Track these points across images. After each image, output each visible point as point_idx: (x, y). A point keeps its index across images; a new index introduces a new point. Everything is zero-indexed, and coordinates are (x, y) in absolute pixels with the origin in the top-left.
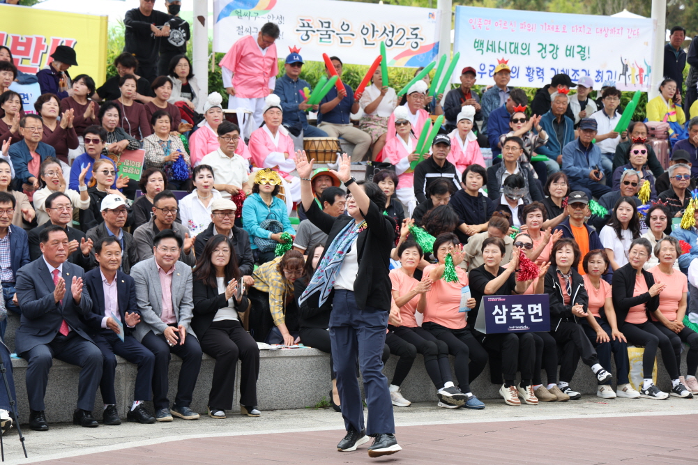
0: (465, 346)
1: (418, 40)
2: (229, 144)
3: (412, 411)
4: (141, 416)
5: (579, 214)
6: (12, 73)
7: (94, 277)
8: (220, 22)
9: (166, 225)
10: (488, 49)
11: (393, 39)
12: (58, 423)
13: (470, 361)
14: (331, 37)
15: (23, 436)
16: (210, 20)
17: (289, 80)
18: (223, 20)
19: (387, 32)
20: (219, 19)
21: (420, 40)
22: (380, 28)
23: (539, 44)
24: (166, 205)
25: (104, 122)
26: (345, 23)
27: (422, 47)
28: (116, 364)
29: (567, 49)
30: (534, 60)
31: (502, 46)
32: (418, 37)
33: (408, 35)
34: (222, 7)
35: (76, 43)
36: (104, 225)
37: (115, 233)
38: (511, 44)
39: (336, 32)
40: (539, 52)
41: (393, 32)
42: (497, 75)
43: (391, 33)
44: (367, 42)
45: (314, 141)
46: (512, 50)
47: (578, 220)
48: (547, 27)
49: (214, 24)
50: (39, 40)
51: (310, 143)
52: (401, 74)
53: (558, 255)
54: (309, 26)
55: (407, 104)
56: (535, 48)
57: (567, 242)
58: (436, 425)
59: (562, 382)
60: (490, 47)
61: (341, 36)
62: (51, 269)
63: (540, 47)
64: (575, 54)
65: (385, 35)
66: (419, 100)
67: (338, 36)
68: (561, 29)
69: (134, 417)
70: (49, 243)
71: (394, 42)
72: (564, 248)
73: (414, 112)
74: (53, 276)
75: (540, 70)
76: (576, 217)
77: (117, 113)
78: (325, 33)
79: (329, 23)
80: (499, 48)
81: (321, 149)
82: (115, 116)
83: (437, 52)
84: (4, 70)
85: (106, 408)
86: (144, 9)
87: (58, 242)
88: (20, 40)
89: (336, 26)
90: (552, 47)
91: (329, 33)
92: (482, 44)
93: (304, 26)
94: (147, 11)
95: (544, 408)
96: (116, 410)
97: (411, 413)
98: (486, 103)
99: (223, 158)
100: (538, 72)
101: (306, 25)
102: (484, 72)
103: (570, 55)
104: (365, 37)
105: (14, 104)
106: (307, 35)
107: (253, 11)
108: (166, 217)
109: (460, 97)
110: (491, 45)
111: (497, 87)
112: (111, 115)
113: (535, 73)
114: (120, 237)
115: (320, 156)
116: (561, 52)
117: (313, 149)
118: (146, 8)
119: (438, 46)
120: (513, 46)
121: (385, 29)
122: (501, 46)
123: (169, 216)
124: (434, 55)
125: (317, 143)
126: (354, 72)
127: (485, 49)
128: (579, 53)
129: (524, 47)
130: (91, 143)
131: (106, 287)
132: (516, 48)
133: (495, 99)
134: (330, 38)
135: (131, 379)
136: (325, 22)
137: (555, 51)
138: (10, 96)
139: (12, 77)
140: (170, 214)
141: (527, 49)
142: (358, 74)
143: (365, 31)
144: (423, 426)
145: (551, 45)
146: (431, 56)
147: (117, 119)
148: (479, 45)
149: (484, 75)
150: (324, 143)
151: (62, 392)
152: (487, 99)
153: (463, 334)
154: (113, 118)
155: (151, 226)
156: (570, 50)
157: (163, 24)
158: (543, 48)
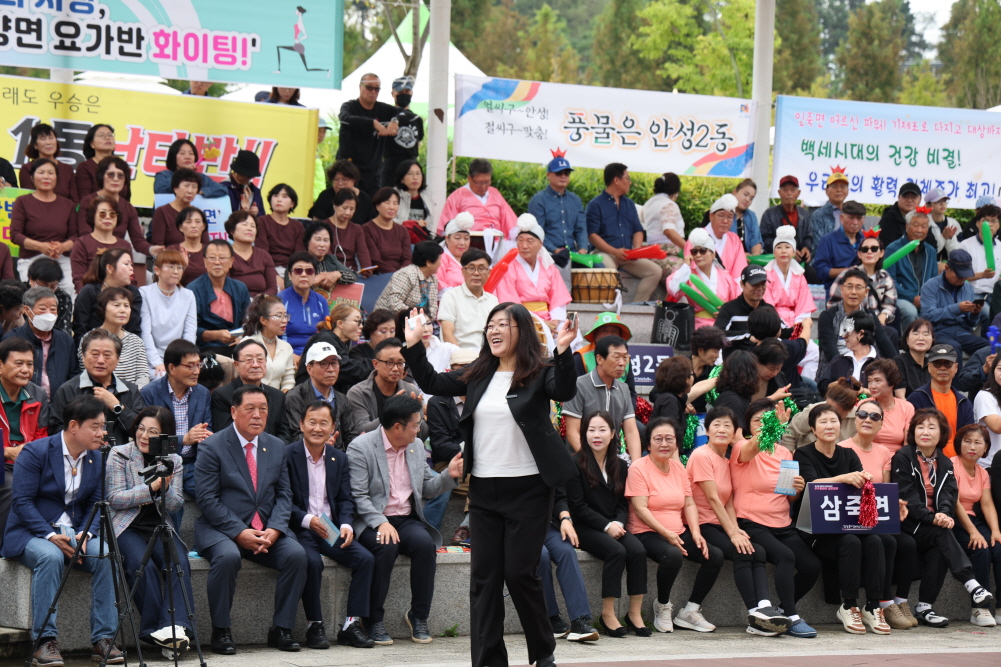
0: (790, 551)
1: (726, 141)
2: (473, 277)
3: (717, 639)
4: (356, 638)
5: (944, 375)
6: (196, 185)
7: (295, 453)
8: (464, 116)
9: (391, 383)
10: (820, 153)
11: (692, 139)
12: (248, 645)
13: (796, 572)
14: (610, 136)
15: (205, 661)
16: (450, 114)
17: (554, 193)
18: (468, 115)
19: (684, 130)
20: (462, 114)
21: (729, 141)
22: (675, 125)
23: (891, 146)
24: (392, 356)
25: (310, 248)
26: (629, 118)
27: (731, 150)
28: (322, 567)
29: (929, 154)
30: (885, 168)
31: (842, 149)
32: (727, 136)
33: (713, 133)
34: (466, 97)
35: (277, 145)
36: (310, 383)
37: (324, 393)
38: (853, 146)
39: (617, 130)
40: (891, 156)
41: (692, 130)
42: (830, 188)
43: (690, 132)
44: (658, 143)
45: (585, 274)
46: (855, 154)
47: (942, 383)
48: (901, 125)
49: (456, 119)
50: (230, 141)
51: (580, 276)
52: (702, 185)
53: (918, 431)
54: (580, 122)
55: (709, 225)
56: (885, 152)
57: (930, 414)
58: (751, 658)
59: (923, 604)
60: (823, 151)
61: (624, 135)
62: (244, 442)
63: (893, 151)
64: (941, 160)
65: (681, 133)
66: (726, 221)
67: (619, 135)
68: (919, 127)
69: (347, 639)
70: (242, 407)
71: (694, 144)
72: (926, 422)
73: (720, 237)
74: (245, 451)
75: (893, 180)
76: (939, 379)
77: (328, 236)
78: (602, 130)
79: (607, 118)
80: (837, 151)
81: (594, 284)
82: (325, 240)
83: (752, 157)
84: (187, 180)
85: (310, 625)
86: (365, 100)
87: (253, 407)
88: (206, 142)
89: (616, 122)
90: (909, 151)
91: (607, 131)
92: (812, 146)
93: (574, 122)
94: (369, 103)
95: (898, 638)
96: (323, 628)
97: (716, 642)
98: (817, 227)
99: (467, 296)
100: (888, 184)
101: (577, 120)
102: (815, 183)
103: (933, 161)
104: (655, 136)
105: (194, 224)
106: (578, 133)
107: (507, 102)
108: (391, 373)
109: (782, 216)
110: (826, 148)
111: (830, 204)
112: (319, 239)
113: (884, 185)
114: (330, 399)
115: (594, 293)
116: (922, 157)
117: (584, 284)
118: (369, 100)
119: (752, 149)
120: (855, 150)
121: (682, 126)
122: (839, 149)
123: (395, 371)
124: (746, 161)
125: (589, 277)
126: (639, 183)
127: (816, 153)
128: (945, 158)
129: (871, 150)
130: (304, 274)
131: (311, 466)
132: (860, 151)
133: (828, 221)
134: (608, 137)
135: (343, 588)
136: (603, 117)
137: (912, 156)
138: (188, 215)
139: (196, 190)
140: (396, 368)
141: (874, 154)
142: (643, 185)
143: (655, 129)
144: (734, 659)
145: (907, 148)
146: (743, 161)
147: (328, 244)
148: (807, 147)
149: (814, 188)
150: (599, 277)
151: (253, 604)
152: (817, 221)
153: (786, 536)
154: (322, 243)
155: (370, 386)
156: (933, 155)
157: (389, 120)
158: (896, 152)
